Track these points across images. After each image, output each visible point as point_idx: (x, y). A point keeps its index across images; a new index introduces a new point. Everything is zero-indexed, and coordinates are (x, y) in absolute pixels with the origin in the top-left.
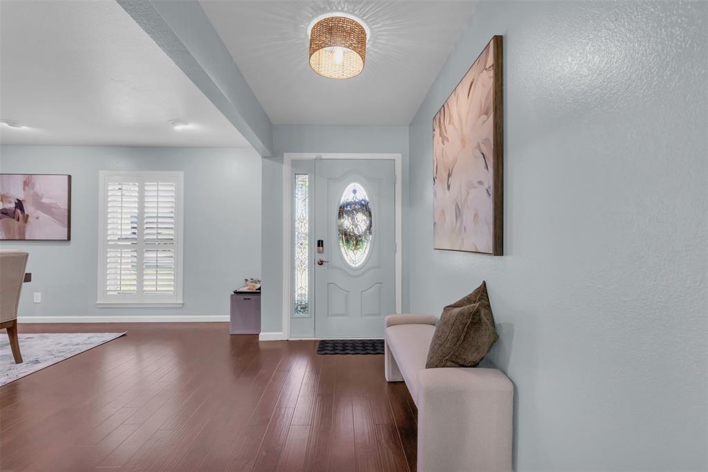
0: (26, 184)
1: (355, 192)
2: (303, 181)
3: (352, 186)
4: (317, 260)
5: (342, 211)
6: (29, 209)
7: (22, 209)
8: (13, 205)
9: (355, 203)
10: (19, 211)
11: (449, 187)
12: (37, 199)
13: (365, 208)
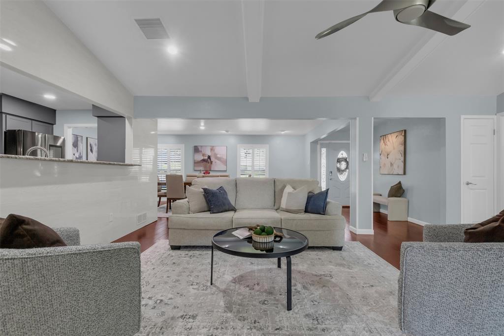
0: (211, 150)
1: (342, 154)
2: (324, 150)
3: (342, 152)
4: (330, 178)
5: (339, 161)
6: (213, 159)
7: (210, 159)
8: (207, 158)
9: (342, 158)
10: (209, 160)
11: (388, 158)
12: (215, 155)
13: (345, 160)
